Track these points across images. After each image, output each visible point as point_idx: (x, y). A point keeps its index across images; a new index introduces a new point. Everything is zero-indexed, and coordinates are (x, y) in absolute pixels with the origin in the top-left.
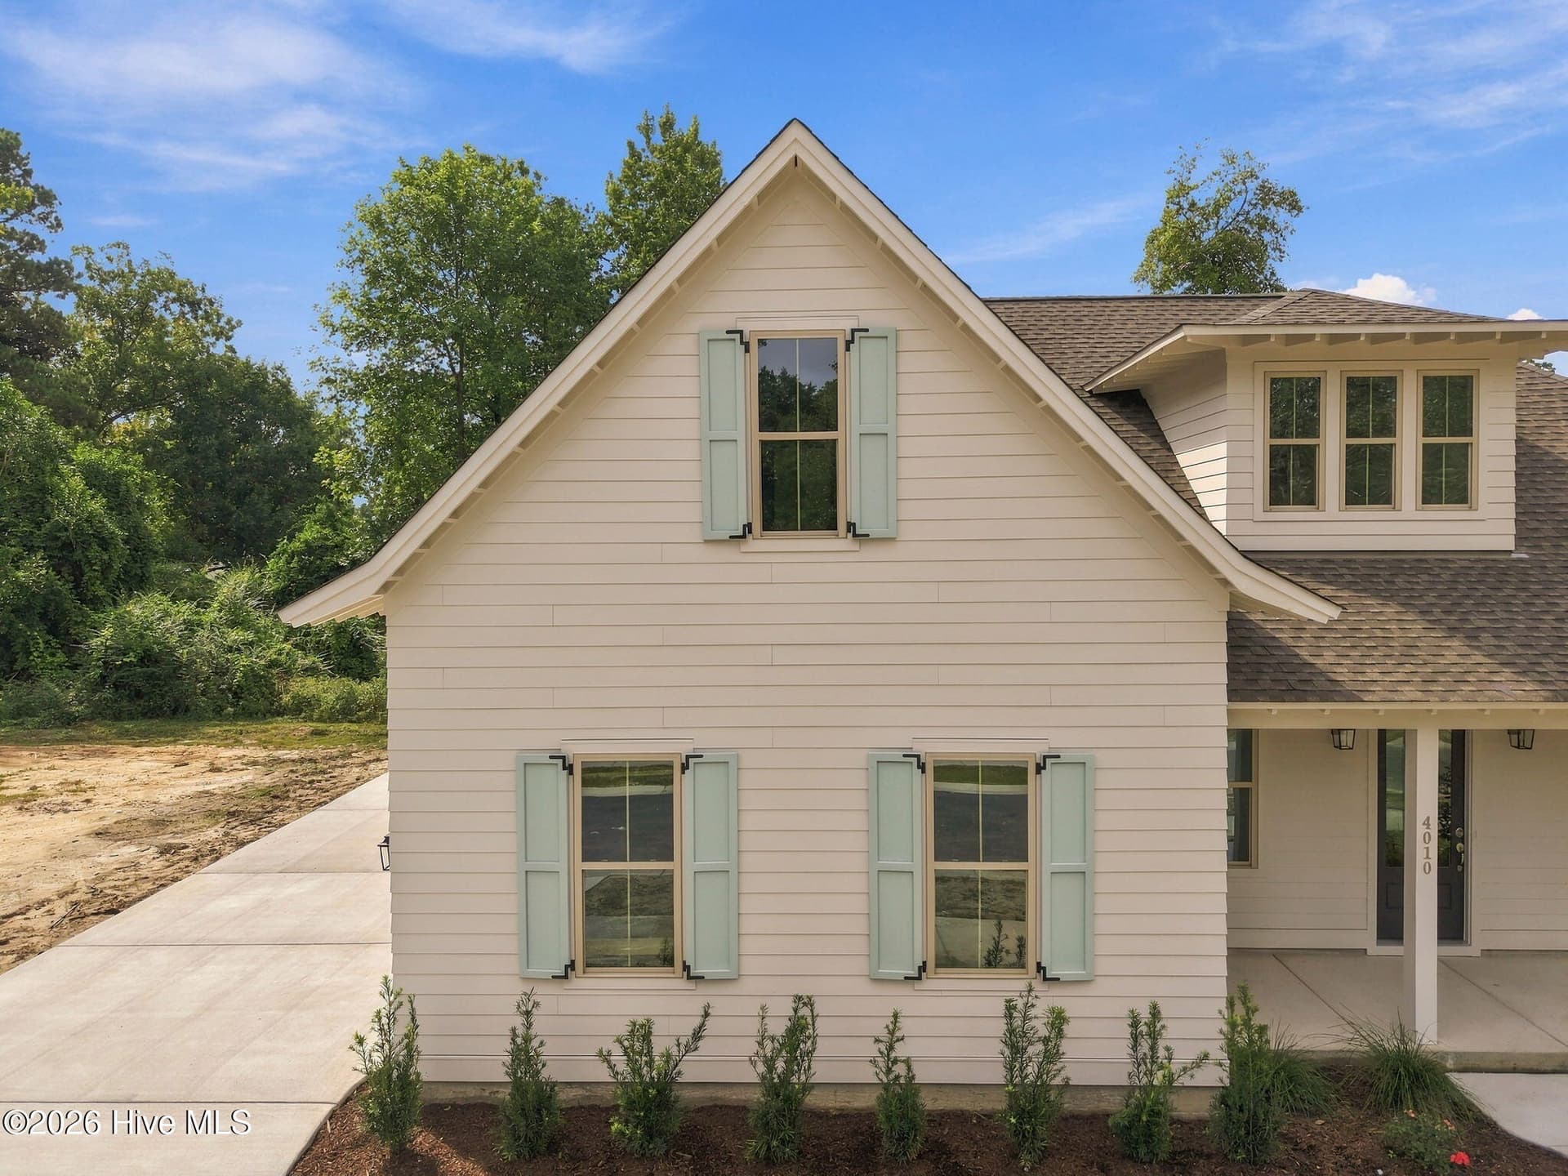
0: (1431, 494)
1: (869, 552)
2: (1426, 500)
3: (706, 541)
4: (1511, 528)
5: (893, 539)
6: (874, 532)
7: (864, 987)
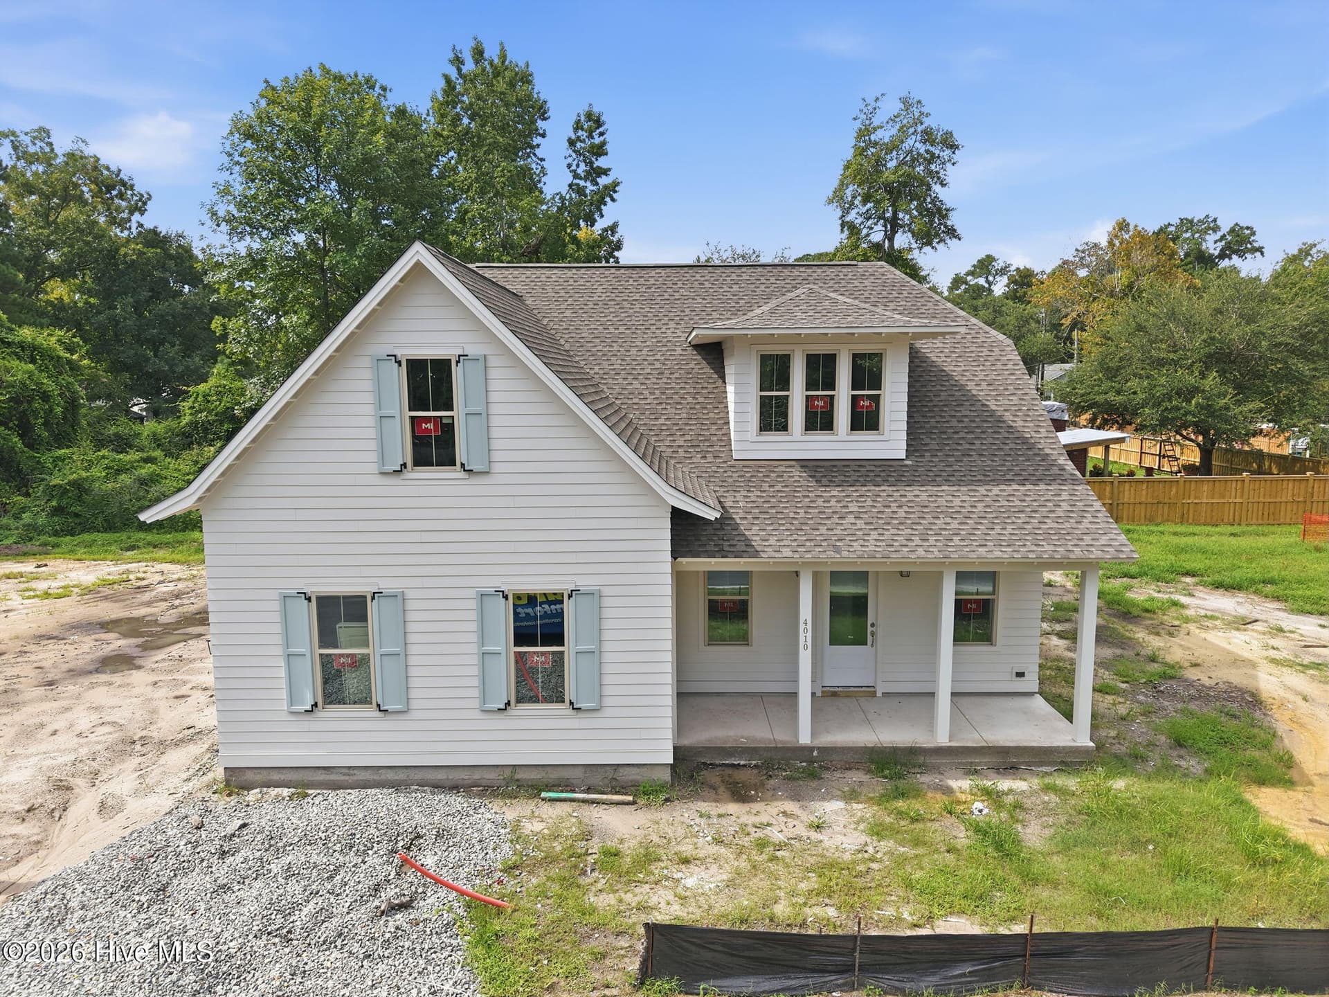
0: (856, 425)
1: (475, 480)
2: (853, 428)
3: (381, 473)
4: (903, 445)
5: (488, 472)
6: (475, 468)
7: (478, 714)
